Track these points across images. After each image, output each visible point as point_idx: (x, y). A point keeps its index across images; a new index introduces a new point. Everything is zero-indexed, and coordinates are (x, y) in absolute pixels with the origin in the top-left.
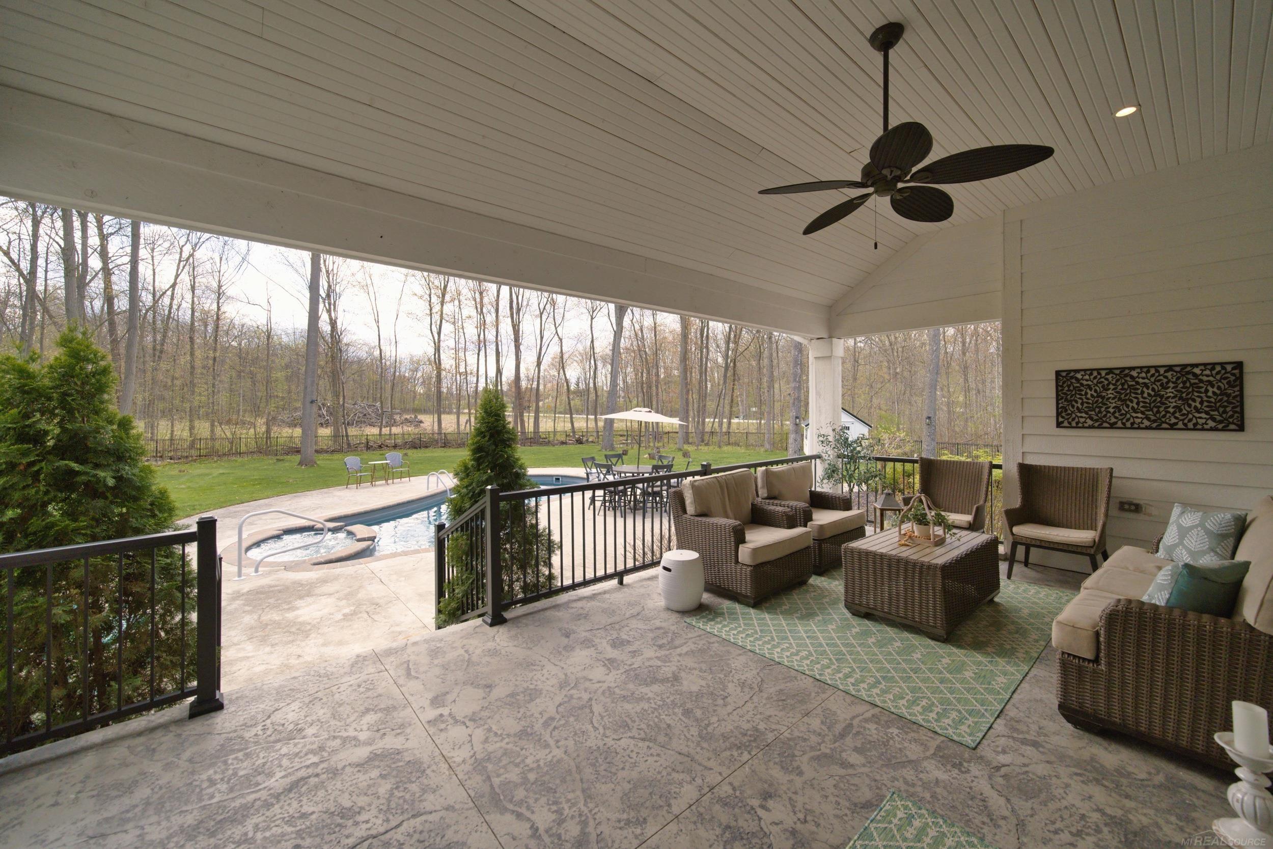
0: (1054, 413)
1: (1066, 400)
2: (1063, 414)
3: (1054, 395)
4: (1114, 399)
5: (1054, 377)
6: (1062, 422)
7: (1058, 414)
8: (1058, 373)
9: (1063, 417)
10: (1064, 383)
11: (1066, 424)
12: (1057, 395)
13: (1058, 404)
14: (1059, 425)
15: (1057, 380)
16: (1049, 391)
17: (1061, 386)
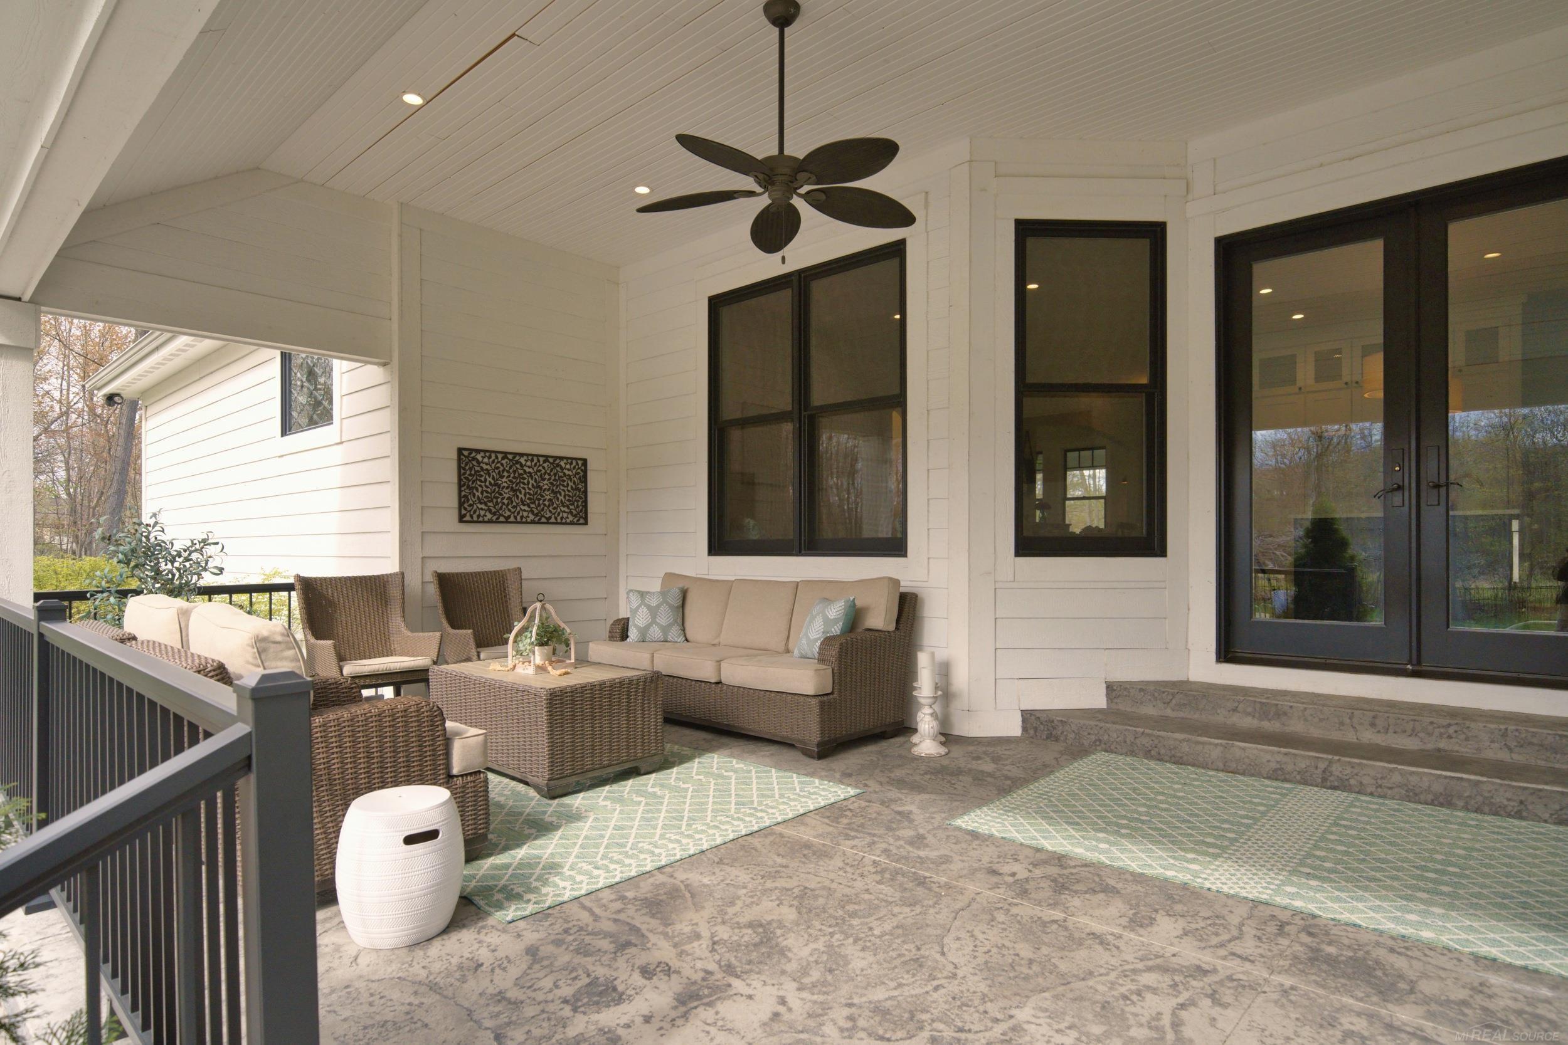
0: (455, 504)
1: (468, 487)
2: (466, 505)
3: (456, 480)
4: (507, 488)
5: (455, 456)
6: (465, 515)
7: (461, 505)
8: (460, 451)
9: (465, 509)
10: (466, 465)
11: (468, 518)
12: (460, 480)
13: (460, 491)
14: (461, 519)
15: (459, 460)
16: (449, 474)
17: (464, 469)
